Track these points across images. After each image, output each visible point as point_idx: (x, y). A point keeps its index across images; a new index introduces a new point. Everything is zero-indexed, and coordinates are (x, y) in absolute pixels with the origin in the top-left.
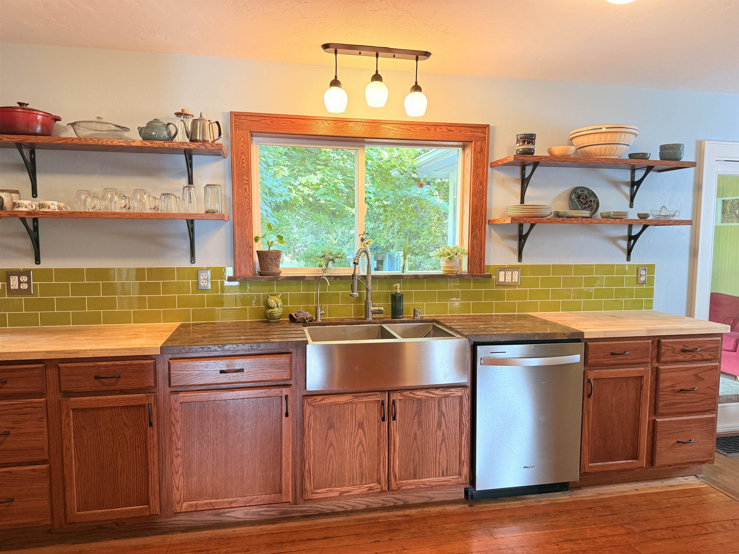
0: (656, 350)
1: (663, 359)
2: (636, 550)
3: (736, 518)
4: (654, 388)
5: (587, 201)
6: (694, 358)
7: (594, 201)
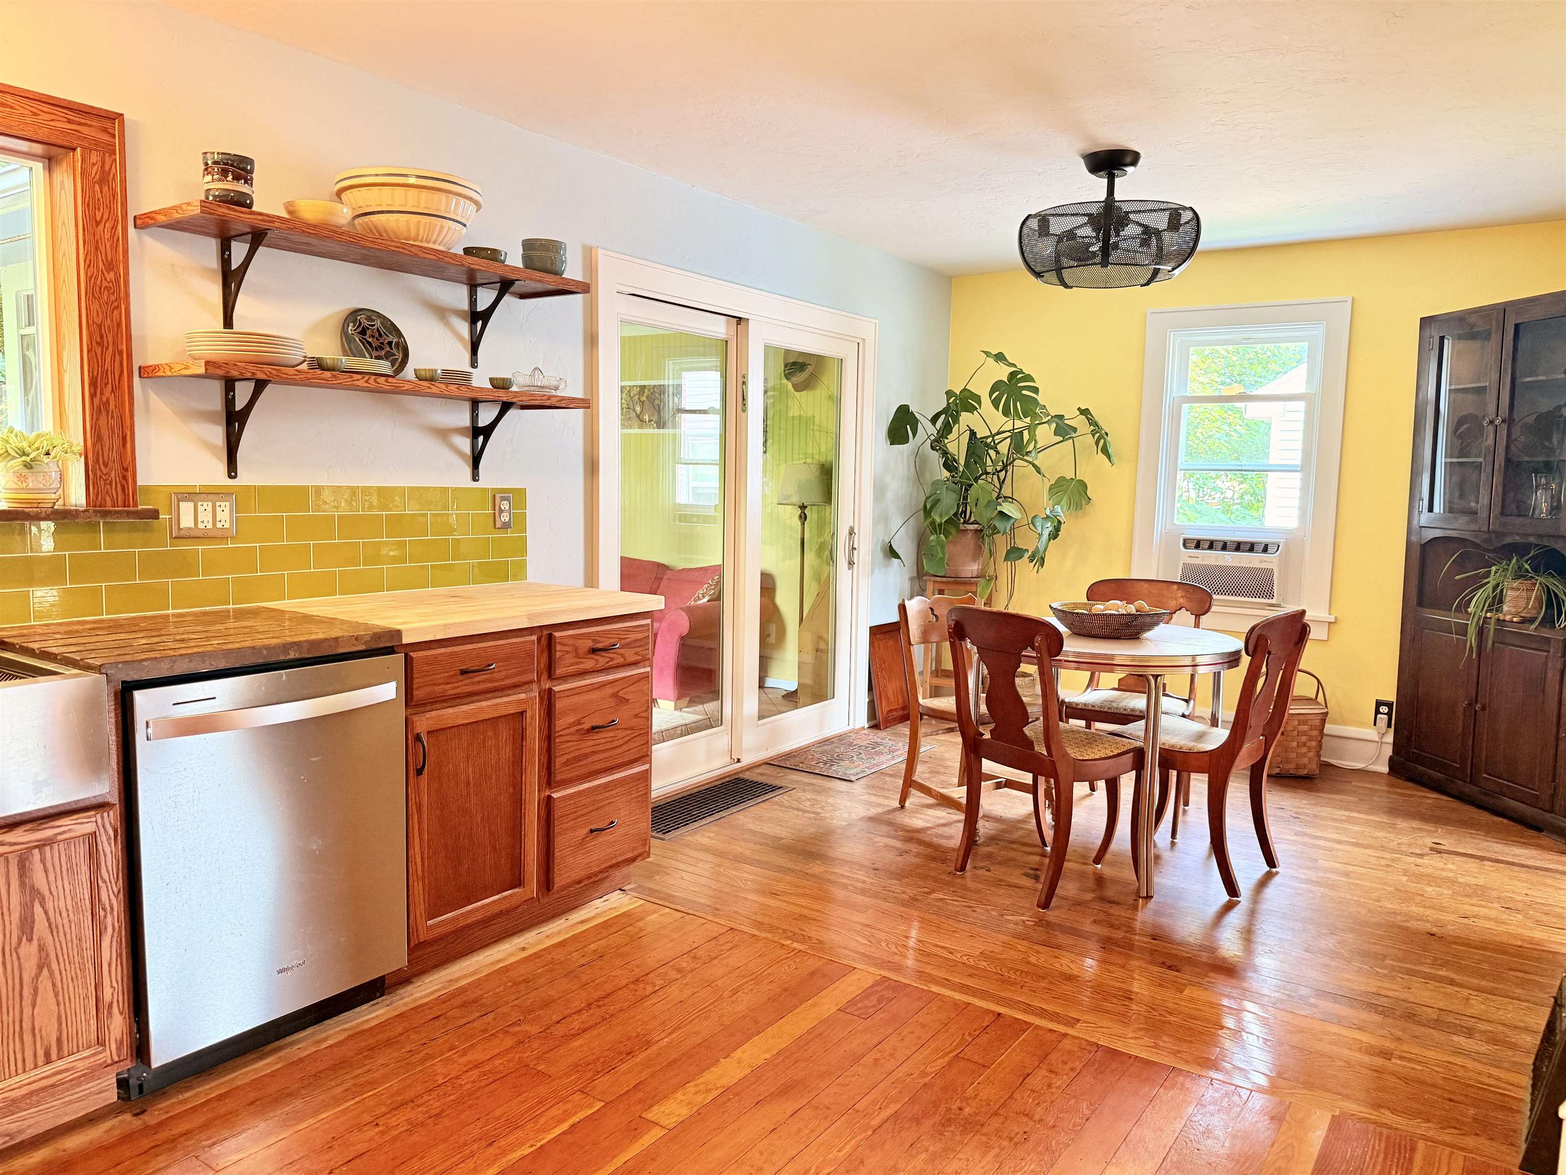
0: (545, 655)
1: (559, 671)
2: (539, 1071)
3: (695, 945)
4: (546, 732)
5: (382, 343)
6: (611, 663)
7: (397, 344)
